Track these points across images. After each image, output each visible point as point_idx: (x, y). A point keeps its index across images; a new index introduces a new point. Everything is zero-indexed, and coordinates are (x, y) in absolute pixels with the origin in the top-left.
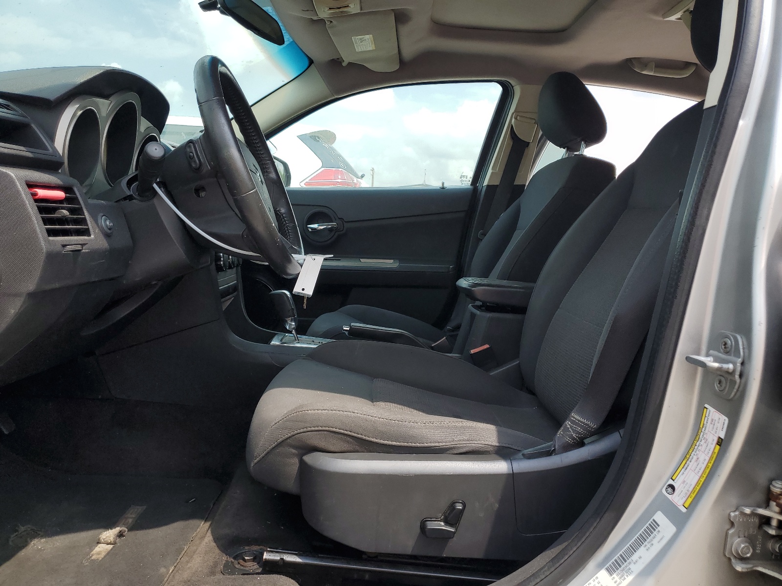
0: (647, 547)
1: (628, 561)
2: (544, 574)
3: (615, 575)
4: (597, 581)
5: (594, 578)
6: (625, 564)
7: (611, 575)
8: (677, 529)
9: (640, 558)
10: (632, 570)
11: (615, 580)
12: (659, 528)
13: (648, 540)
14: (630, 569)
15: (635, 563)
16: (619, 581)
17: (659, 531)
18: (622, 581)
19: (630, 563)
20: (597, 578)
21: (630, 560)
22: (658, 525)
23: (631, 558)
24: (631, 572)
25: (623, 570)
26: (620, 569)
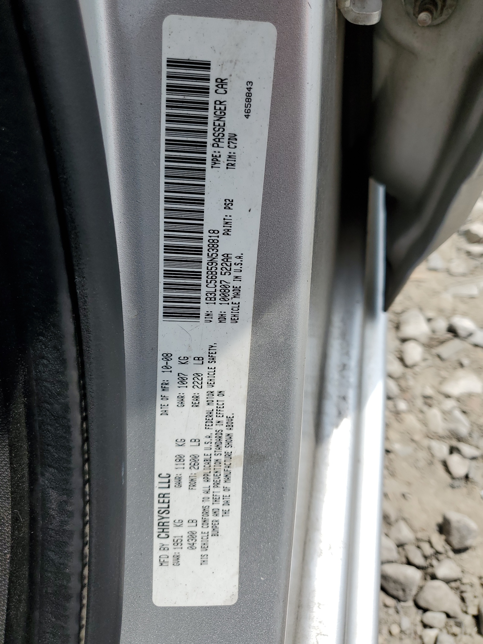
0: (223, 159)
1: (205, 244)
2: (71, 514)
3: (204, 307)
4: (173, 363)
5: (161, 363)
6: (205, 259)
7: (197, 316)
8: (275, 23)
9: (228, 204)
10: (235, 253)
11: (216, 317)
12: (214, 73)
13: (210, 139)
14: (227, 257)
15: (227, 233)
16: (227, 309)
17: (221, 83)
18: (236, 300)
19: (214, 245)
20: (167, 357)
21: (206, 236)
22: (206, 66)
23: (206, 229)
24: (238, 261)
25: (210, 272)
26: (203, 282)
